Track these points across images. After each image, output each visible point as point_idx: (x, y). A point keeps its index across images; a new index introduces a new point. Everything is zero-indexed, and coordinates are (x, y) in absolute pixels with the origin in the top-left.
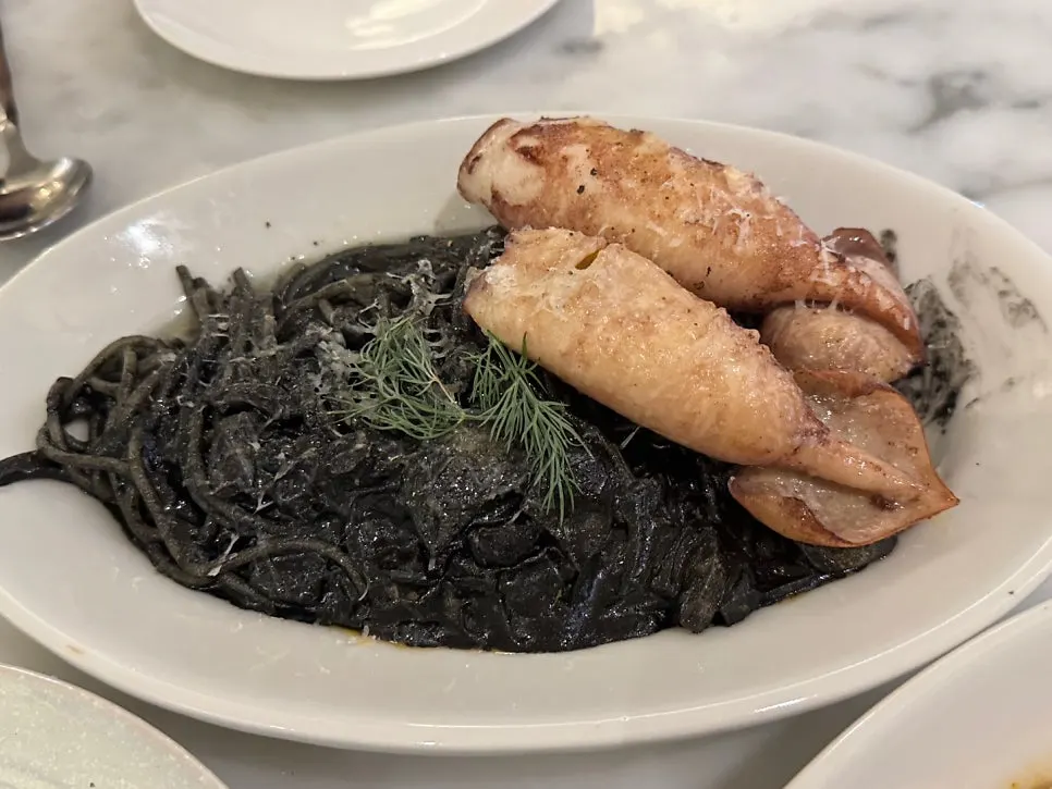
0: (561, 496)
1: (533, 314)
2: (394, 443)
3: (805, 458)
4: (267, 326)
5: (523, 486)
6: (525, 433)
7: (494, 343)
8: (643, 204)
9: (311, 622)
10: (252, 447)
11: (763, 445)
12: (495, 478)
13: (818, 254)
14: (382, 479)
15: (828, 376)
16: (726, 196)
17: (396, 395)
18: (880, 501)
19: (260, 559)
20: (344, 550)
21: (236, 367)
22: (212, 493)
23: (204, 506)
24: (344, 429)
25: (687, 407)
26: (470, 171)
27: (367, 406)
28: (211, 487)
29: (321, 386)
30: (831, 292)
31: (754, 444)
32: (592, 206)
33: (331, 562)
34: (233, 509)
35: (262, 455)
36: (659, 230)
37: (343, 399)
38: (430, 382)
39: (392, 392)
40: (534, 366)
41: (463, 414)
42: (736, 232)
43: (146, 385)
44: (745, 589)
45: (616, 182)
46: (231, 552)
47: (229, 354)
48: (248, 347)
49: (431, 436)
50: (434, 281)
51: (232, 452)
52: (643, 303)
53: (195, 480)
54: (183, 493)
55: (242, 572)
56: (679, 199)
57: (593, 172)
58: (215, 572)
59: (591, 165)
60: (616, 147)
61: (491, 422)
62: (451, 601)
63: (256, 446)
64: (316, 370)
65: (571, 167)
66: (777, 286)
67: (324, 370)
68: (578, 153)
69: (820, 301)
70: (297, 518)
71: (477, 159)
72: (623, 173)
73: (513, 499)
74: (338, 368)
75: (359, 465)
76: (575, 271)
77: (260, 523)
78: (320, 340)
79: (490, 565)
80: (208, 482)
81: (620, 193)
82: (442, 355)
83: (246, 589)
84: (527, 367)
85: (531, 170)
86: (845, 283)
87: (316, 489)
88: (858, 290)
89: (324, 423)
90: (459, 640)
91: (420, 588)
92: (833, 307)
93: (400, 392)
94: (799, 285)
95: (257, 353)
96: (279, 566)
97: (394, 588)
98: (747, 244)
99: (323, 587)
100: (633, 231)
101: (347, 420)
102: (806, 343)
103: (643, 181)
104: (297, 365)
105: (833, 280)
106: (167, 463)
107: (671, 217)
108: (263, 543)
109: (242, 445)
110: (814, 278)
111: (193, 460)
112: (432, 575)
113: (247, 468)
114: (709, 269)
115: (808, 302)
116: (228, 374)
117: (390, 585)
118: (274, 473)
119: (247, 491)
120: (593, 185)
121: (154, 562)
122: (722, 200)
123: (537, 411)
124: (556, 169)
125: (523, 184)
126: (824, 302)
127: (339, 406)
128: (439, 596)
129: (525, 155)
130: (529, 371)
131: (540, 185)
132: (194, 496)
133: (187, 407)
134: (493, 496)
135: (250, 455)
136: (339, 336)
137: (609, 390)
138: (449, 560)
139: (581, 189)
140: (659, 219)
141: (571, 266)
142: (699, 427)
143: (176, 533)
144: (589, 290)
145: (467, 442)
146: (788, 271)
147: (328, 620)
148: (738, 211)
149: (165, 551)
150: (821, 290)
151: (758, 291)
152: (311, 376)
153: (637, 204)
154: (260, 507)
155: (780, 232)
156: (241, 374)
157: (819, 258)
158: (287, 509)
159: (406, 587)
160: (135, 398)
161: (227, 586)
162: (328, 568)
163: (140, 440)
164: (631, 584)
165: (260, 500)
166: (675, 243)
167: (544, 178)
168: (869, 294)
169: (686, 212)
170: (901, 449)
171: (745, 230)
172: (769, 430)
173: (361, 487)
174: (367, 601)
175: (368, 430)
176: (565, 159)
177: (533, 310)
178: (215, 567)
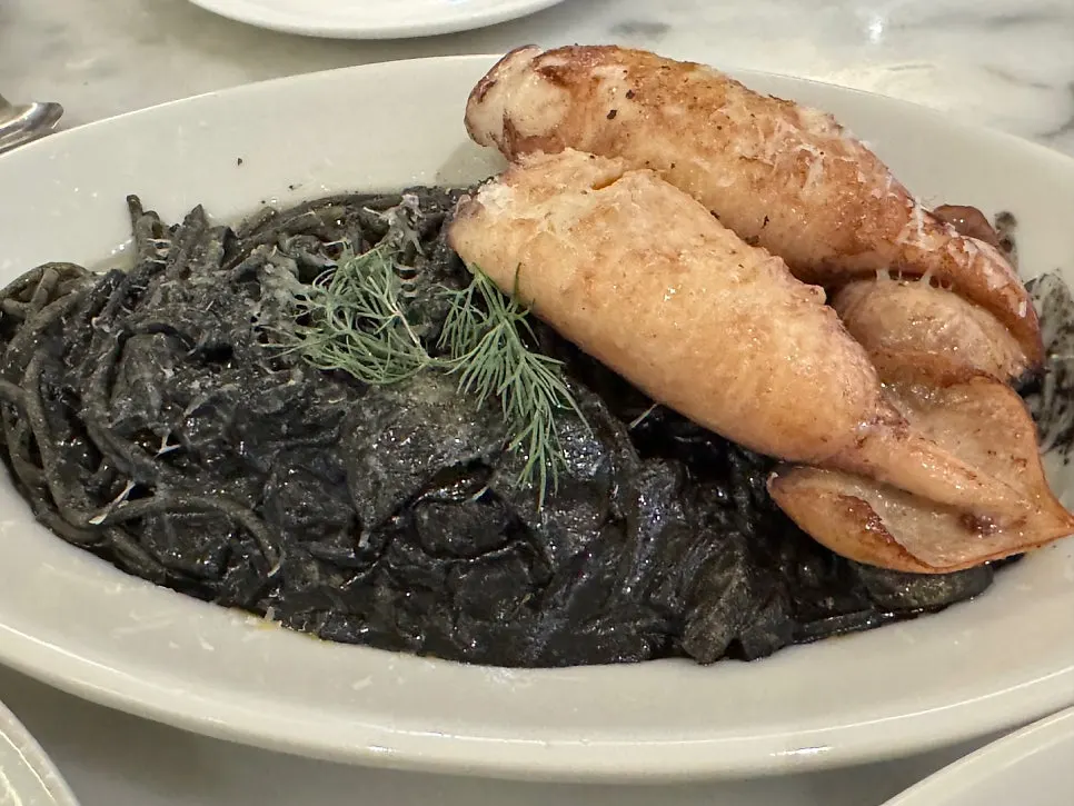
0: (543, 473)
1: (531, 237)
2: (335, 386)
3: (872, 455)
4: (212, 252)
5: (494, 455)
6: (505, 385)
7: (479, 279)
8: (689, 133)
9: (207, 599)
10: (164, 374)
11: (818, 430)
12: (457, 442)
13: (910, 210)
14: (314, 428)
15: (912, 359)
16: (794, 131)
17: (348, 329)
18: (969, 521)
19: (155, 512)
20: (259, 515)
21: (165, 291)
22: (110, 426)
23: (99, 443)
24: (279, 366)
25: (720, 370)
26: (481, 100)
27: (312, 343)
28: (110, 420)
29: (259, 315)
30: (925, 260)
31: (803, 426)
32: (623, 134)
33: (240, 530)
34: (132, 447)
35: (173, 382)
36: (706, 166)
37: (284, 330)
38: (391, 317)
39: (341, 324)
40: (526, 312)
41: (426, 360)
42: (803, 174)
43: (61, 304)
44: (776, 612)
45: (656, 106)
46: (123, 499)
47: (162, 277)
48: (186, 273)
49: (383, 381)
50: (419, 218)
51: (139, 376)
52: (675, 236)
53: (93, 408)
54: (79, 429)
55: (132, 525)
56: (735, 129)
57: (630, 95)
58: (98, 521)
59: (627, 88)
60: (661, 71)
61: (461, 371)
62: (383, 592)
63: (169, 373)
64: (256, 296)
65: (602, 89)
66: (854, 248)
67: (267, 296)
68: (614, 75)
69: (909, 272)
70: (206, 467)
71: (491, 85)
72: (668, 98)
73: (478, 469)
74: (283, 295)
75: (288, 407)
76: (589, 190)
77: (162, 470)
78: (266, 263)
79: (441, 552)
80: (108, 414)
81: (661, 120)
82: (412, 294)
83: (131, 548)
84: (517, 312)
85: (555, 92)
86: (943, 249)
87: (234, 435)
88: (960, 260)
89: (256, 358)
90: (389, 640)
91: (347, 569)
92: (926, 279)
93: (354, 327)
94: (884, 250)
95: (193, 280)
96: (181, 526)
97: (313, 567)
98: (817, 190)
99: (227, 557)
100: (673, 166)
101: (284, 356)
102: (886, 321)
103: (691, 108)
104: (235, 291)
105: (929, 245)
106: (67, 392)
107: (722, 151)
108: (161, 495)
109: (154, 372)
110: (902, 239)
111: (95, 384)
112: (365, 556)
113: (155, 401)
114: (766, 219)
115: (893, 274)
116: (156, 299)
117: (308, 562)
118: (185, 406)
119: (150, 425)
120: (626, 109)
121: (34, 508)
122: (789, 135)
123: (523, 363)
124: (584, 91)
125: (541, 110)
126: (913, 275)
127: (278, 338)
128: (370, 583)
129: (548, 75)
130: (520, 317)
132: (91, 431)
133: (102, 330)
134: (452, 463)
135: (159, 383)
136: (292, 264)
137: (620, 344)
138: (387, 543)
139: (613, 114)
140: (707, 152)
141: (585, 185)
142: (734, 398)
143: (66, 476)
144: (606, 212)
145: (428, 393)
146: (869, 227)
147: (226, 601)
148: (809, 148)
149: (49, 498)
150: (912, 257)
151: (828, 253)
152: (249, 302)
153: (680, 134)
154: (164, 449)
155: (861, 178)
156: (171, 298)
157: (911, 215)
158: (197, 456)
159: (328, 565)
160: (45, 316)
161: (113, 545)
162: (237, 535)
163: (42, 363)
164: (622, 597)
165: (165, 440)
166: (724, 183)
167: (568, 102)
168: (974, 265)
169: (741, 146)
170: (1005, 461)
171: (816, 171)
172: (827, 410)
173: (288, 436)
174: (279, 581)
175: (306, 369)
176: (597, 80)
177: (530, 233)
178: (100, 515)
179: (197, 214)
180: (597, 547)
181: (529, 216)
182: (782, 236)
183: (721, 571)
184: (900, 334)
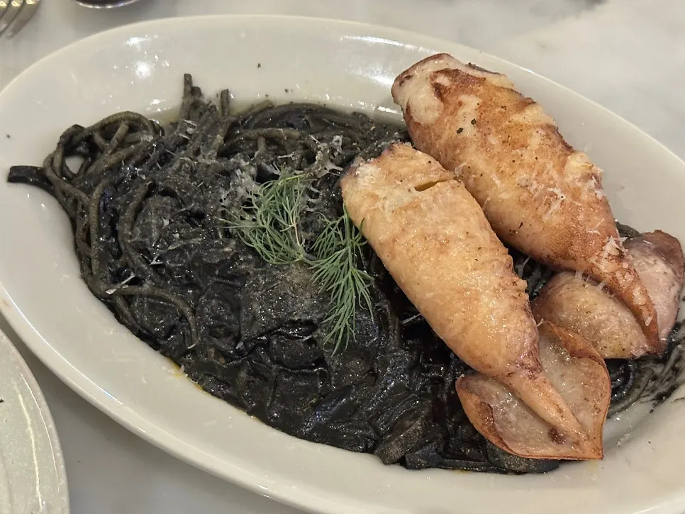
0: (341, 337)
1: (372, 208)
2: (250, 258)
4: (216, 143)
5: (320, 320)
6: (337, 283)
7: (345, 217)
8: (496, 159)
9: (156, 349)
10: (163, 222)
12: (303, 307)
13: (605, 244)
14: (232, 277)
15: (561, 334)
16: (556, 176)
17: (266, 226)
19: (141, 296)
20: (194, 312)
21: (183, 162)
22: (129, 241)
23: (123, 248)
24: (227, 234)
26: (402, 83)
27: (247, 225)
28: (131, 237)
29: (225, 199)
30: (602, 276)
32: (462, 145)
33: (183, 317)
34: (137, 257)
35: (167, 228)
36: (498, 182)
37: (234, 214)
38: (290, 226)
39: (265, 222)
40: (364, 243)
41: (302, 256)
42: (549, 204)
43: (123, 153)
45: (485, 135)
46: (126, 284)
47: (183, 152)
48: (197, 153)
49: (274, 262)
50: (339, 154)
51: (149, 220)
53: (124, 229)
54: (115, 233)
55: (129, 299)
56: (521, 165)
57: (473, 122)
58: (110, 292)
59: (474, 116)
60: (500, 109)
61: (317, 268)
62: (243, 375)
63: (166, 222)
64: (226, 187)
65: (461, 112)
66: (566, 256)
67: (232, 189)
68: (471, 103)
69: (593, 278)
70: (173, 279)
71: (409, 77)
72: (494, 130)
73: (311, 326)
74: (241, 191)
75: (221, 262)
76: (413, 190)
77: (151, 273)
78: (238, 167)
79: (279, 362)
80: (130, 233)
81: (484, 145)
82: (312, 210)
83: (126, 311)
84: (359, 243)
85: (436, 102)
86: (614, 273)
88: (621, 282)
89: (216, 225)
90: (235, 401)
91: (228, 358)
92: (601, 286)
93: (271, 224)
94: (581, 261)
95: (200, 159)
96: (152, 306)
97: (212, 350)
98: (554, 217)
99: (172, 330)
100: (481, 175)
101: (230, 228)
103: (504, 142)
104: (217, 178)
105: (606, 267)
106: (114, 210)
107: (510, 176)
108: (147, 286)
109: (158, 219)
110: (593, 260)
111: (128, 215)
112: (239, 352)
113: (155, 234)
114: (522, 224)
115: (585, 275)
116: (176, 166)
117: (211, 347)
118: (169, 245)
119: (149, 249)
120: (469, 131)
121: (81, 270)
122: (551, 178)
123: (349, 274)
124: (451, 108)
125: (426, 110)
126: (596, 280)
127: (230, 218)
128: (238, 368)
129: (436, 90)
130: (359, 245)
131: (437, 115)
132: (120, 238)
133: (141, 178)
134: (296, 319)
135: (160, 227)
136: (253, 170)
138: (254, 348)
139: (460, 131)
140: (502, 174)
141: (411, 186)
143: (101, 258)
144: (414, 206)
145: (296, 276)
146: (576, 248)
147: (166, 352)
148: (557, 191)
149: (90, 266)
150: (596, 272)
151: (552, 254)
152: (222, 190)
153: (492, 157)
154: (154, 262)
155: (581, 218)
157: (604, 247)
158: (170, 271)
159: (220, 353)
160: (113, 159)
161: (116, 304)
162: (180, 320)
163: (104, 189)
165: (155, 259)
167: (440, 112)
168: (628, 289)
169: (522, 176)
170: (591, 406)
171: (556, 206)
172: (495, 353)
173: (218, 277)
174: (193, 352)
175: (239, 241)
176: (460, 104)
178: (112, 288)
179: (225, 95)
180: (358, 384)
181: (377, 192)
182: (528, 236)
183: (411, 420)
184: (569, 315)
